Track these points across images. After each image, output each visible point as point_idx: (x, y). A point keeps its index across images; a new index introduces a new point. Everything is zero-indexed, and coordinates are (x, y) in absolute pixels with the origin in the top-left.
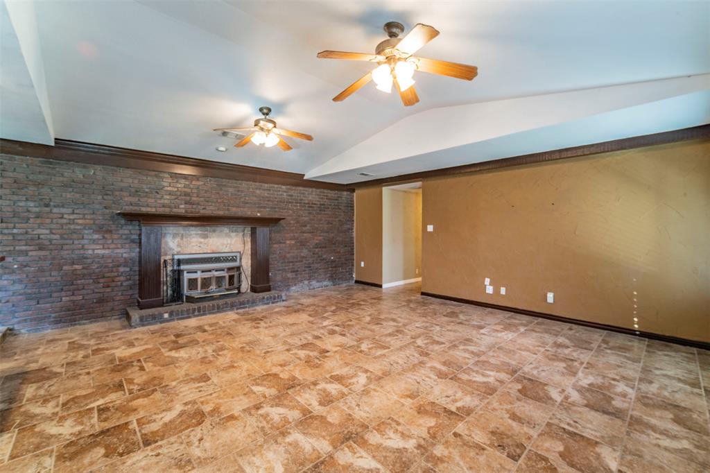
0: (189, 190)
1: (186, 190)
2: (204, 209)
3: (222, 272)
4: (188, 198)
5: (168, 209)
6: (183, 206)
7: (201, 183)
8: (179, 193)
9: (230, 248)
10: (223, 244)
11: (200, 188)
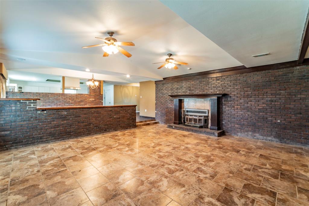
0: (190, 86)
1: (189, 86)
2: (195, 92)
3: (196, 117)
4: (190, 89)
5: (184, 93)
6: (188, 92)
7: (194, 82)
8: (187, 87)
9: (204, 107)
10: (202, 106)
11: (194, 84)
